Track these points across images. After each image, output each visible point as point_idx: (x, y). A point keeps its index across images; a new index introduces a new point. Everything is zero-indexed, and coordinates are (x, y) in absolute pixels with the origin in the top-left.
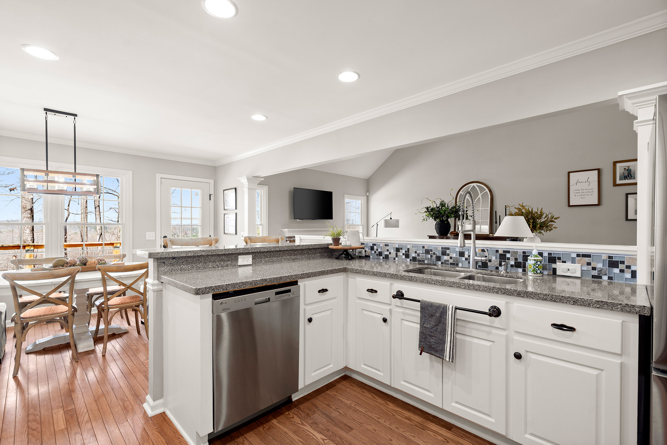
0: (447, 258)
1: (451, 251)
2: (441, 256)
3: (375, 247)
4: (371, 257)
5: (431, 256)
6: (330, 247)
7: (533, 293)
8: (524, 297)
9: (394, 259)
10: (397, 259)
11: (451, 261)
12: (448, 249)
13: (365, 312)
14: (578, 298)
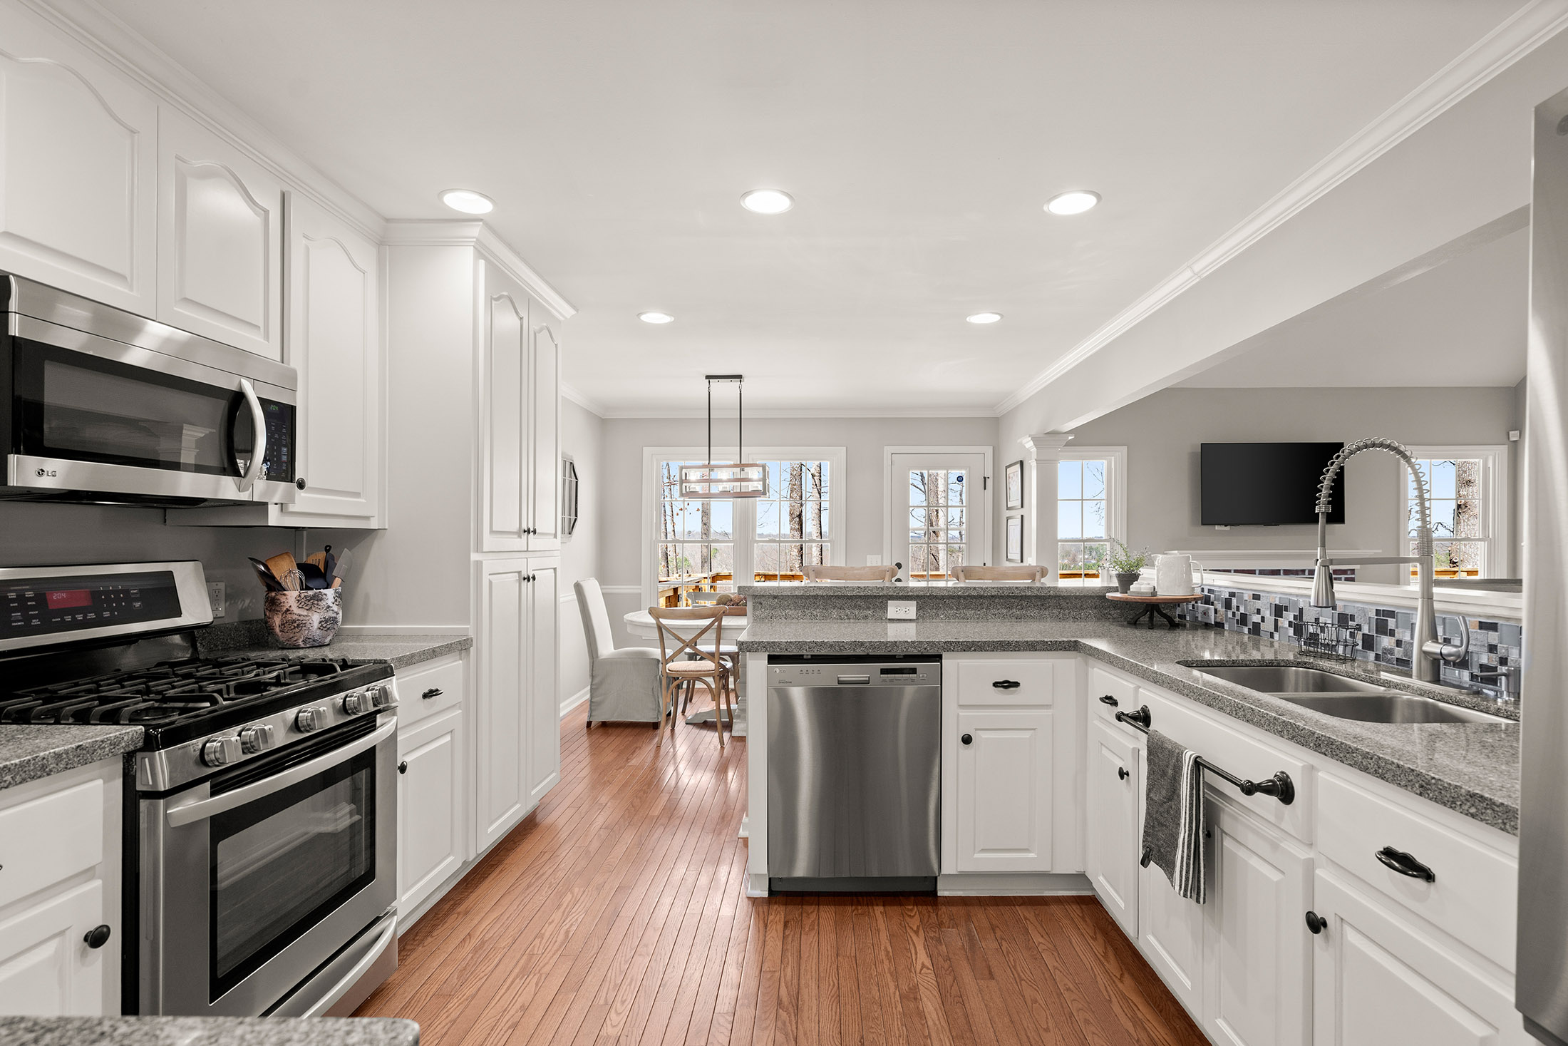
0: (1389, 643)
1: (1399, 620)
3: (1234, 601)
4: (1226, 627)
5: (1352, 635)
9: (1272, 635)
10: (1276, 635)
11: (1399, 652)
12: (1391, 614)
13: (1104, 751)
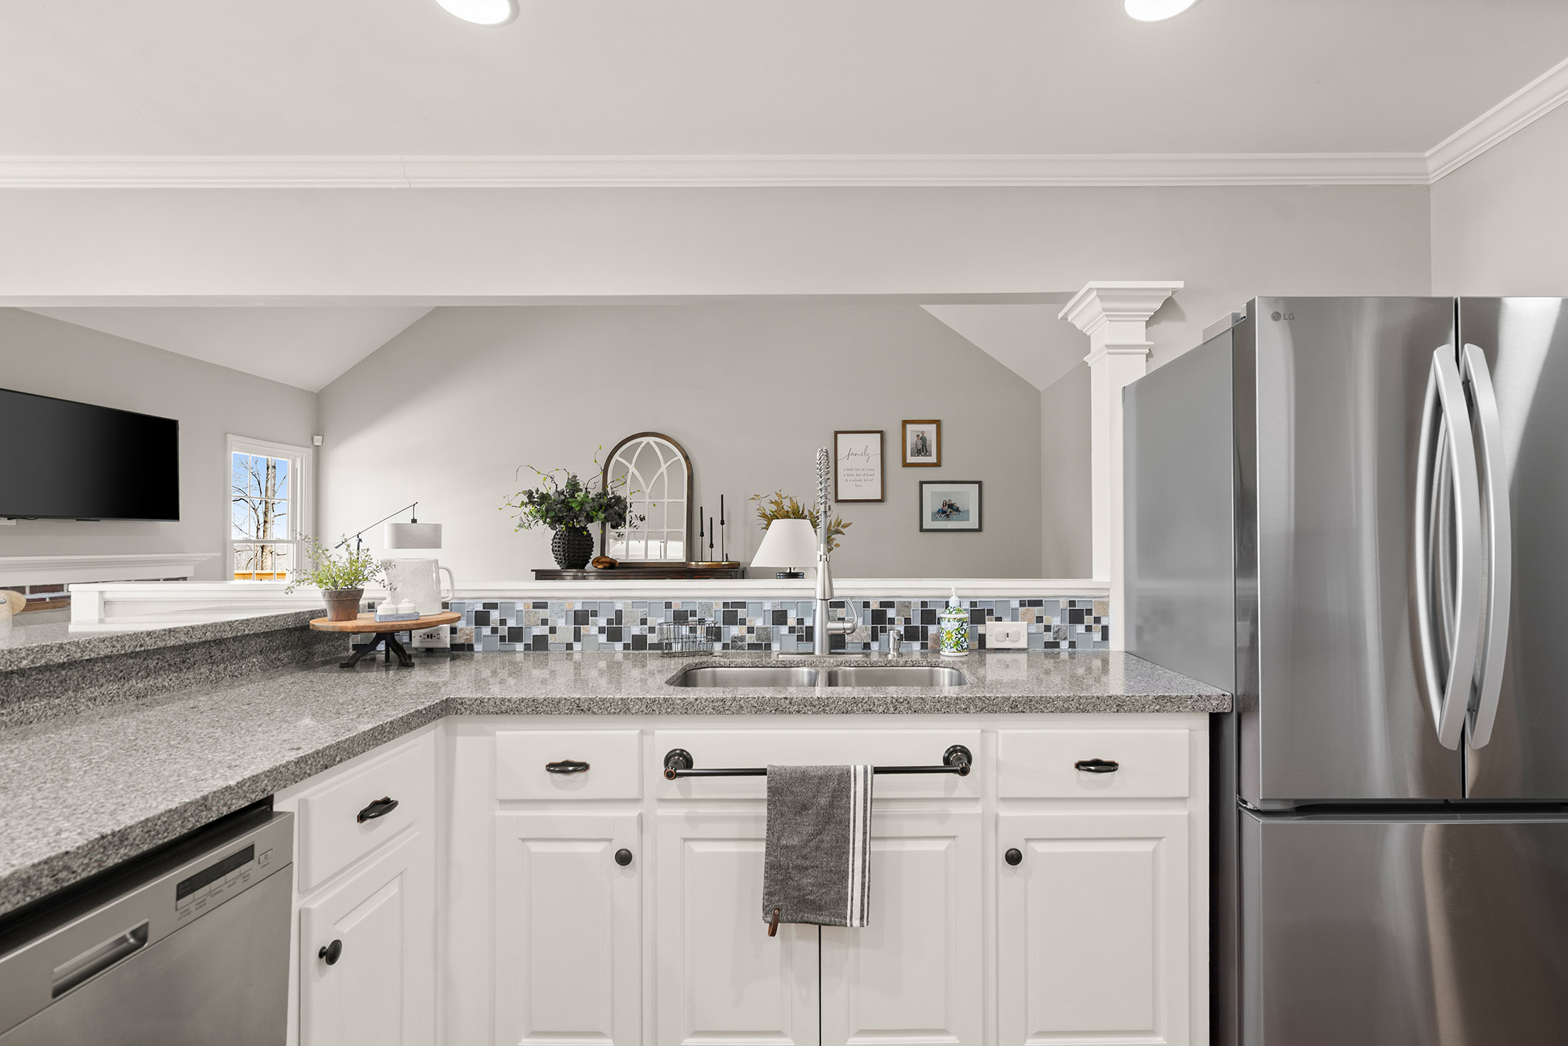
0: (740, 631)
1: (750, 610)
2: (722, 626)
3: (495, 615)
4: (478, 647)
5: (693, 630)
6: (317, 623)
7: (1043, 699)
8: (1024, 712)
9: (569, 647)
10: (577, 646)
11: (750, 638)
12: (743, 605)
13: (535, 847)
14: (1124, 698)
